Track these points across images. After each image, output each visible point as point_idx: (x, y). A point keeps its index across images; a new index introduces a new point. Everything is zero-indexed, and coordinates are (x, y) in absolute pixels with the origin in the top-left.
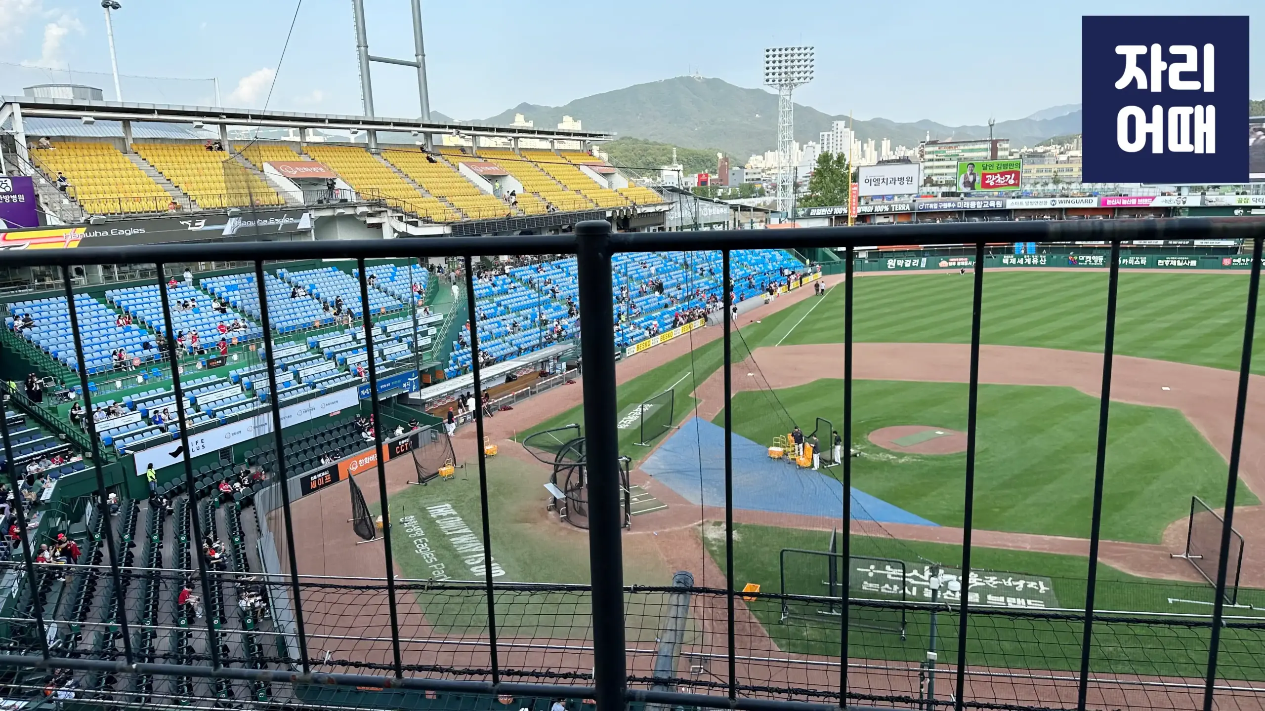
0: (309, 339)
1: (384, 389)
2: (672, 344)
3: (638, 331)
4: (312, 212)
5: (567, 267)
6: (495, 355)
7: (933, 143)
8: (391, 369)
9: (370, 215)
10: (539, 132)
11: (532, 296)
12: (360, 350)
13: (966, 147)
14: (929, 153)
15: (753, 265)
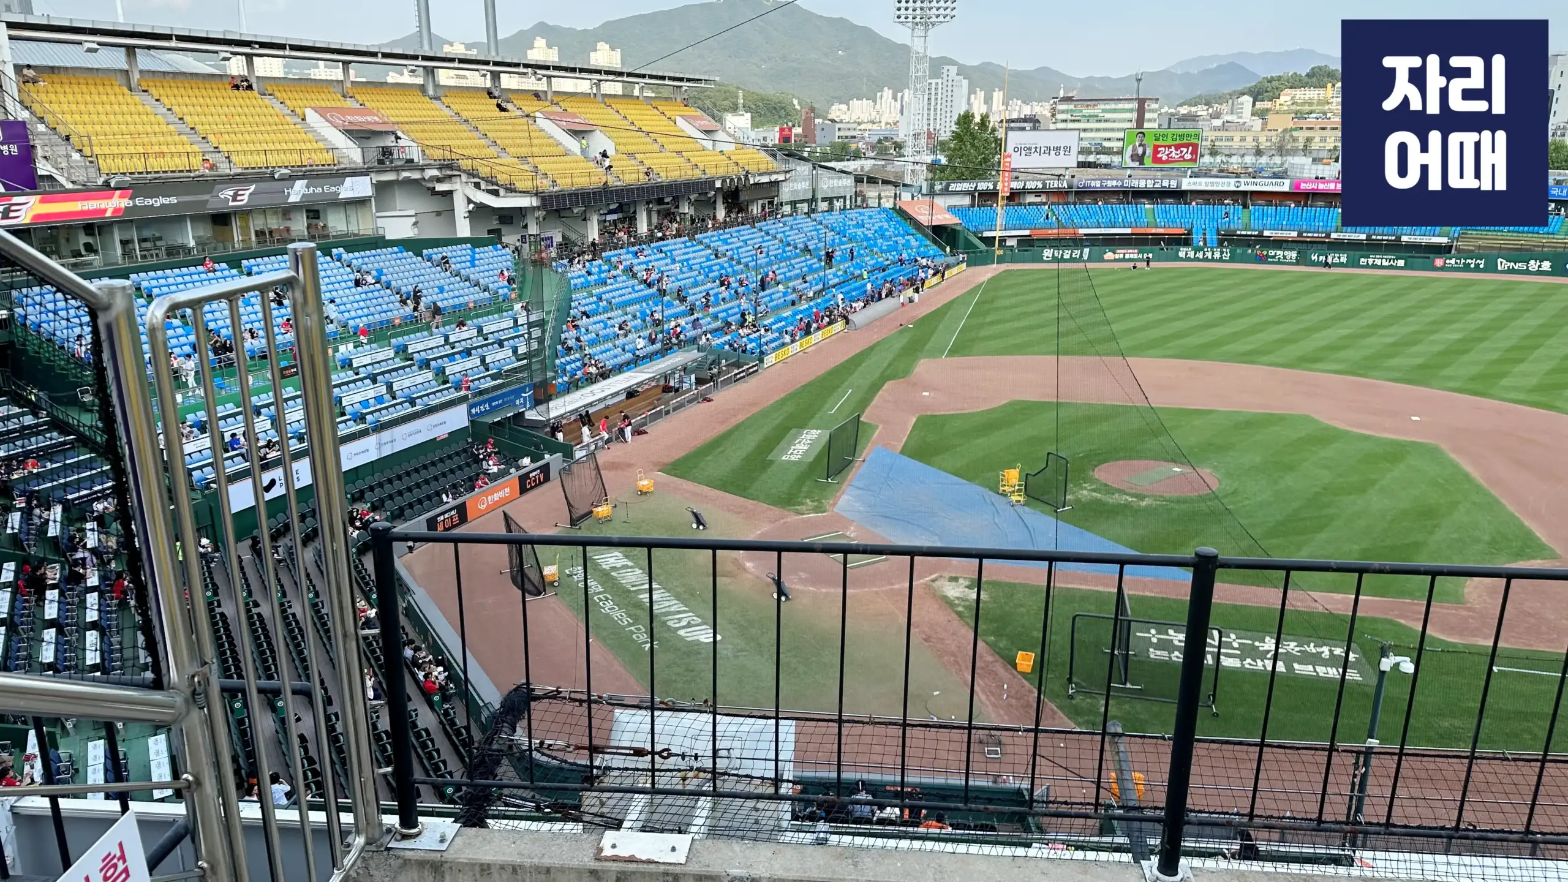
0: (393, 341)
1: (497, 406)
2: (815, 351)
3: (770, 336)
4: (373, 175)
5: (670, 251)
6: (609, 364)
7: (1067, 99)
8: (499, 381)
9: (439, 180)
10: (629, 75)
11: (636, 288)
12: (457, 356)
13: (1107, 107)
14: (1063, 112)
15: (885, 252)
